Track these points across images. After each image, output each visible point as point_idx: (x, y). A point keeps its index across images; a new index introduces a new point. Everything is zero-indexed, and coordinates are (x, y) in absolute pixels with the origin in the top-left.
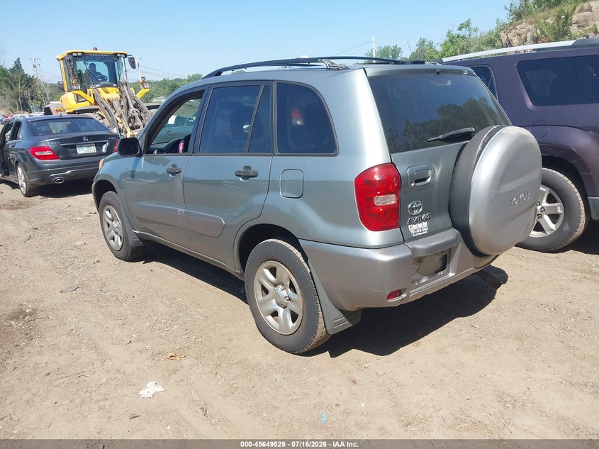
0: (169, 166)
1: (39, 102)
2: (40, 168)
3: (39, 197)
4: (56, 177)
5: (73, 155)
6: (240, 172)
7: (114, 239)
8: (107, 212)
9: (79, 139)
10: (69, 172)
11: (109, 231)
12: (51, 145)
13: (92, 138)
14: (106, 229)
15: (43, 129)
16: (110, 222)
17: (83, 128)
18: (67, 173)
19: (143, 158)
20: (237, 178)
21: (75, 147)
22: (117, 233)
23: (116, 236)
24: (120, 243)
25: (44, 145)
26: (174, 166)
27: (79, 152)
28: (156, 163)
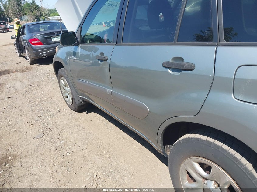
0: (98, 53)
1: (44, 17)
2: (34, 50)
3: (37, 64)
4: (43, 54)
5: (50, 42)
6: (168, 63)
7: (67, 97)
8: (62, 81)
9: (52, 34)
10: (49, 51)
11: (65, 93)
12: (39, 38)
13: (59, 33)
14: (63, 91)
15: (36, 29)
16: (65, 87)
17: (55, 28)
18: (48, 52)
19: (80, 46)
20: (165, 69)
21: (50, 38)
22: (69, 94)
23: (69, 96)
24: (71, 101)
25: (35, 37)
26: (102, 54)
27: (53, 41)
28: (90, 50)
